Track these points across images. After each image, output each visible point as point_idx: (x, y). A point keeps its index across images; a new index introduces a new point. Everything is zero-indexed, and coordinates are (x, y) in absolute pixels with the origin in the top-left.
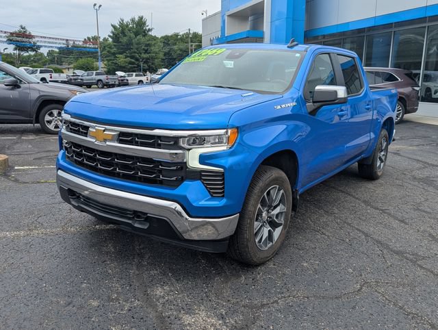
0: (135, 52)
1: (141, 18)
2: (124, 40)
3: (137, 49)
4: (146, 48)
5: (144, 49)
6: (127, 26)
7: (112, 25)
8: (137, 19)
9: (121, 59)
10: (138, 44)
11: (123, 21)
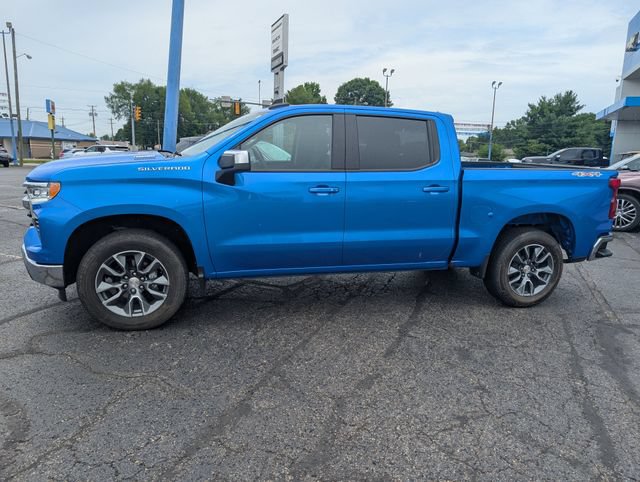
0: (554, 136)
1: (569, 94)
2: (542, 121)
3: (557, 132)
4: (570, 130)
5: (566, 132)
6: (550, 104)
7: (529, 105)
8: (563, 95)
9: (534, 144)
10: (560, 125)
11: (544, 98)
